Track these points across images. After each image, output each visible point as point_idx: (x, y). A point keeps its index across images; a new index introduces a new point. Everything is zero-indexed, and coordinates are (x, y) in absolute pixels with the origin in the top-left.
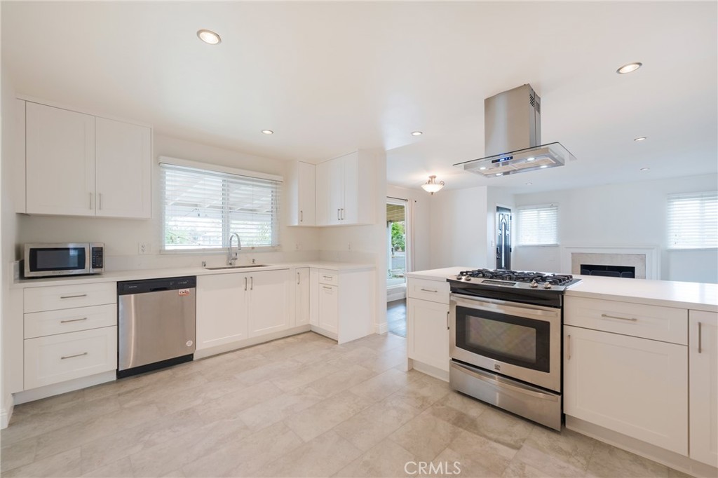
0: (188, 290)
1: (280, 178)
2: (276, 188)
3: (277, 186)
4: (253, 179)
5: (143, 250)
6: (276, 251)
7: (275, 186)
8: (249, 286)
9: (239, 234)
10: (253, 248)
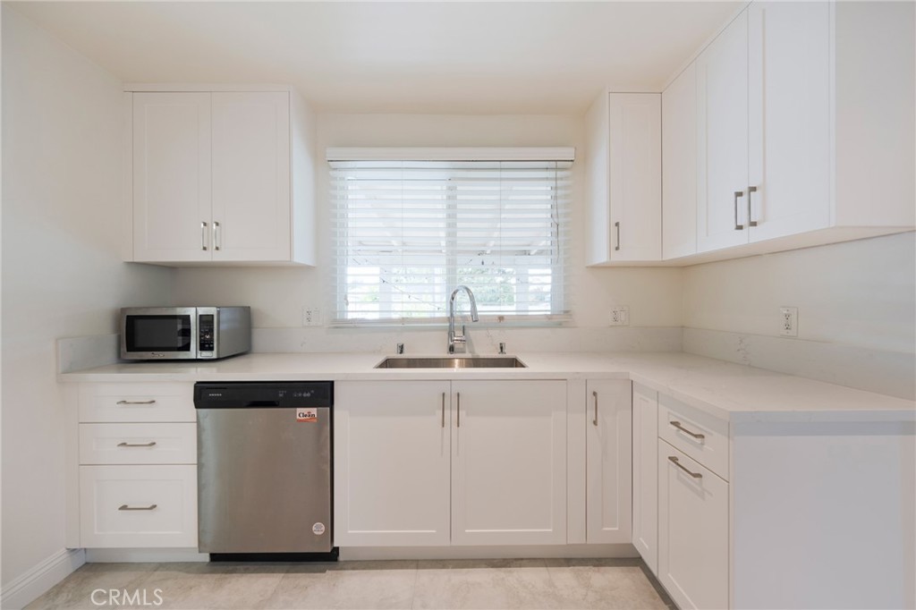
0: (314, 411)
1: (568, 153)
2: (556, 179)
3: (560, 174)
4: (500, 164)
5: (309, 320)
6: (560, 325)
7: (551, 174)
8: (451, 415)
9: (472, 289)
10: (501, 318)
